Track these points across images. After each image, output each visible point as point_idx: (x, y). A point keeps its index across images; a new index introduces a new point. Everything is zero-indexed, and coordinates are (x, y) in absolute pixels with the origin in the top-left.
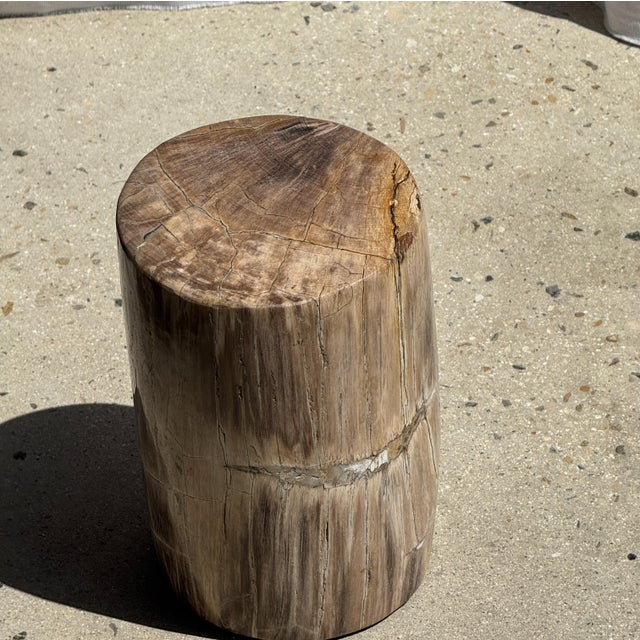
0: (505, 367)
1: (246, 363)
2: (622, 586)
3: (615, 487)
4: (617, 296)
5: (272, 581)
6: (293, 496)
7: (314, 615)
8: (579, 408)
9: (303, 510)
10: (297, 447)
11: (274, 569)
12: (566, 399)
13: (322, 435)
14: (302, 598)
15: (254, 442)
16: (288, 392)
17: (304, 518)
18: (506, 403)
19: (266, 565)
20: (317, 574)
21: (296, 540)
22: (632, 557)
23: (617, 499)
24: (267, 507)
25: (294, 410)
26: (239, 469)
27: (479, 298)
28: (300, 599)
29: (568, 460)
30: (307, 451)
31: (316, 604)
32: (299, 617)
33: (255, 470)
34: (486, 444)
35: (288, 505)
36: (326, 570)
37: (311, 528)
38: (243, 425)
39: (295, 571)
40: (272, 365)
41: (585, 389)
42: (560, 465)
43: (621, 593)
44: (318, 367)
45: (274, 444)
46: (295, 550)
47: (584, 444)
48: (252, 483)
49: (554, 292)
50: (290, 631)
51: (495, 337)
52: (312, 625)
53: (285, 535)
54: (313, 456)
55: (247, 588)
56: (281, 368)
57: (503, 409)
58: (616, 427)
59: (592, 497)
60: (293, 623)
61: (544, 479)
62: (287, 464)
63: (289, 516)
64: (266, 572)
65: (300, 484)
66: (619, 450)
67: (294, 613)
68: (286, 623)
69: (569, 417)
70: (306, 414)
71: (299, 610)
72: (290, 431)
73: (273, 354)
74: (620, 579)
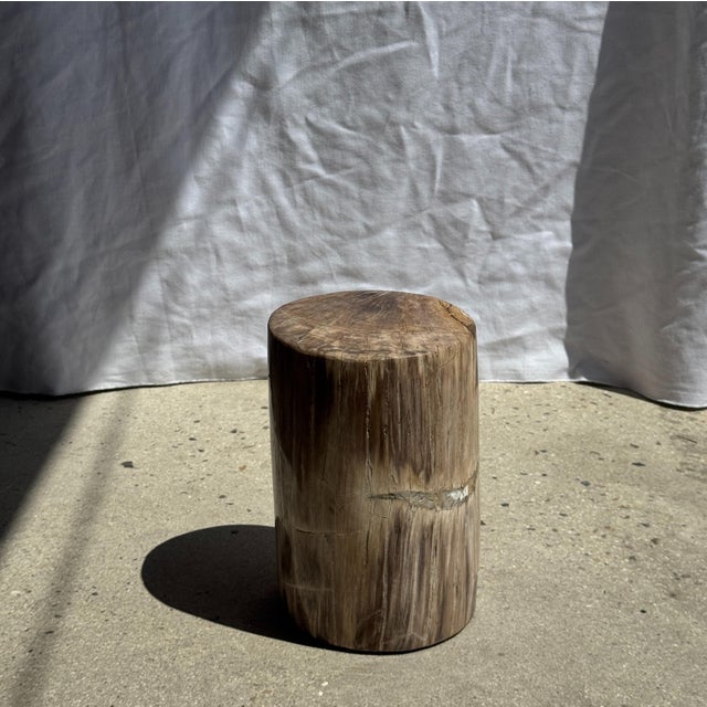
0: (554, 514)
1: (391, 405)
2: (637, 626)
3: (630, 575)
4: (628, 489)
5: (399, 595)
6: (418, 517)
7: (425, 623)
8: (604, 536)
9: (423, 529)
10: (422, 474)
11: (401, 584)
12: (595, 531)
13: (437, 464)
14: (418, 609)
15: (393, 472)
16: (418, 427)
17: (423, 536)
18: (555, 530)
19: (395, 581)
20: (428, 585)
21: (417, 555)
22: (643, 611)
23: (631, 582)
24: (399, 528)
25: (421, 442)
26: (381, 497)
27: (537, 482)
28: (416, 609)
29: (597, 560)
30: (428, 478)
31: (427, 612)
32: (414, 626)
33: (392, 496)
34: (541, 548)
35: (414, 524)
36: (434, 582)
37: (427, 545)
38: (387, 458)
39: (415, 584)
40: (409, 405)
41: (608, 528)
42: (591, 562)
43: (636, 630)
44: (437, 407)
45: (407, 472)
46: (416, 565)
47: (608, 553)
48: (390, 507)
49: (586, 484)
50: (407, 639)
51: (548, 500)
52: (422, 633)
53: (410, 552)
54: (431, 482)
55: (379, 605)
56: (414, 406)
57: (552, 533)
58: (629, 547)
59: (614, 580)
60: (411, 630)
61: (580, 568)
62: (415, 489)
63: (414, 534)
64: (395, 587)
65: (422, 506)
66: (632, 558)
67: (412, 623)
68: (406, 632)
69: (597, 540)
70: (428, 446)
71: (415, 619)
72: (418, 460)
73: (409, 394)
74: (635, 622)
